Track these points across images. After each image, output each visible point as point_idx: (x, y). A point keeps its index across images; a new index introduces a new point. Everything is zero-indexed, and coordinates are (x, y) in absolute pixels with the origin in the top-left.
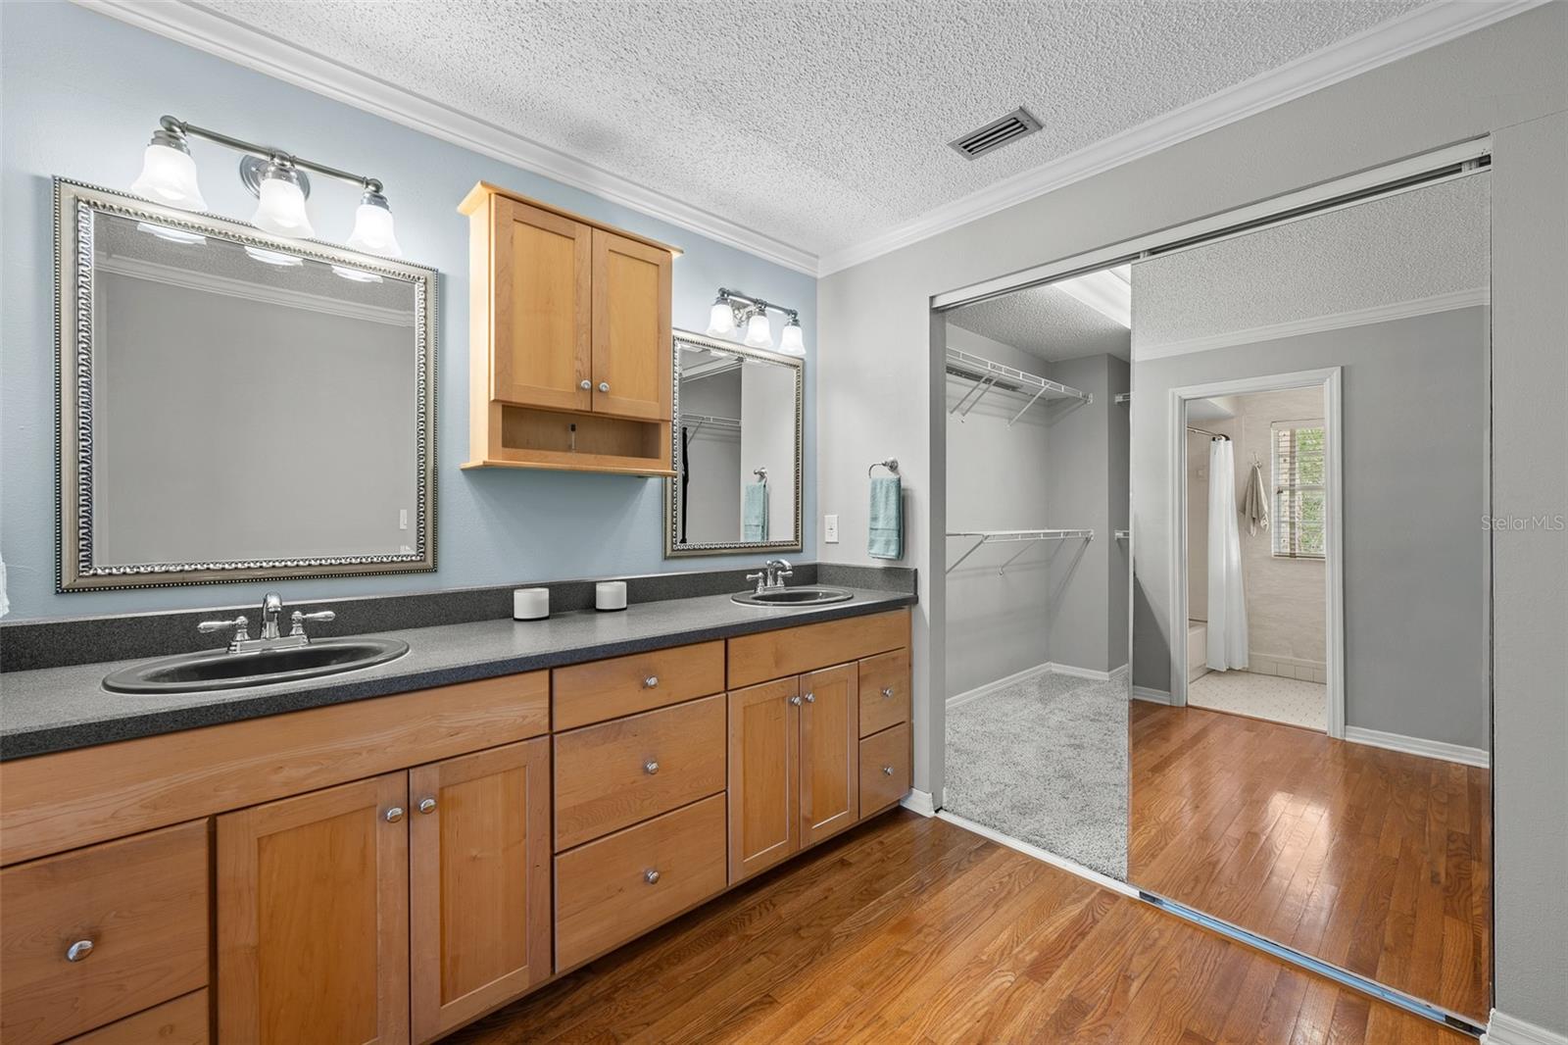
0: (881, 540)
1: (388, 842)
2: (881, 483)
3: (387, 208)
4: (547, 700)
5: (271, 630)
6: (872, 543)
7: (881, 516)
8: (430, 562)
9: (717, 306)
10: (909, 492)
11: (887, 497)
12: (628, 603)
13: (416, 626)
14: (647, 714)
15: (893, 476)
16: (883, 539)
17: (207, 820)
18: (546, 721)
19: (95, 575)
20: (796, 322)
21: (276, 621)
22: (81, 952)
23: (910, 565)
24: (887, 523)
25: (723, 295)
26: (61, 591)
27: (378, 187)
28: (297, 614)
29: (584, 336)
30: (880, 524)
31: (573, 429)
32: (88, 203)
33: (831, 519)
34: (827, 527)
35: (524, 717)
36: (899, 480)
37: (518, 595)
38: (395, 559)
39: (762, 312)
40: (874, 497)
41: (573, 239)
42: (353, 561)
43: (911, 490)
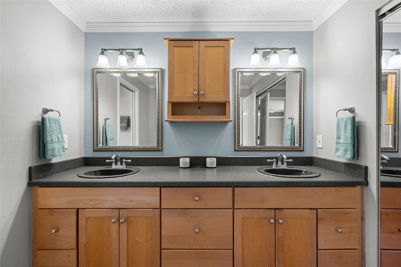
0: (342, 149)
2: (342, 119)
3: (144, 55)
4: (159, 197)
5: (119, 163)
6: (337, 150)
7: (342, 136)
8: (160, 149)
9: (253, 55)
10: (362, 124)
11: (346, 127)
12: (217, 165)
14: (196, 210)
15: (351, 115)
16: (344, 148)
17: (76, 209)
18: (159, 204)
19: (98, 148)
20: (294, 52)
23: (362, 162)
24: (346, 140)
25: (255, 50)
26: (94, 151)
27: (141, 50)
28: (124, 160)
29: (196, 77)
30: (342, 141)
31: (200, 108)
32: (97, 72)
33: (319, 137)
34: (318, 140)
35: (152, 201)
36: (354, 118)
37: (181, 160)
38: (151, 147)
39: (275, 52)
40: (338, 127)
41: (193, 47)
42: (142, 147)
43: (364, 122)
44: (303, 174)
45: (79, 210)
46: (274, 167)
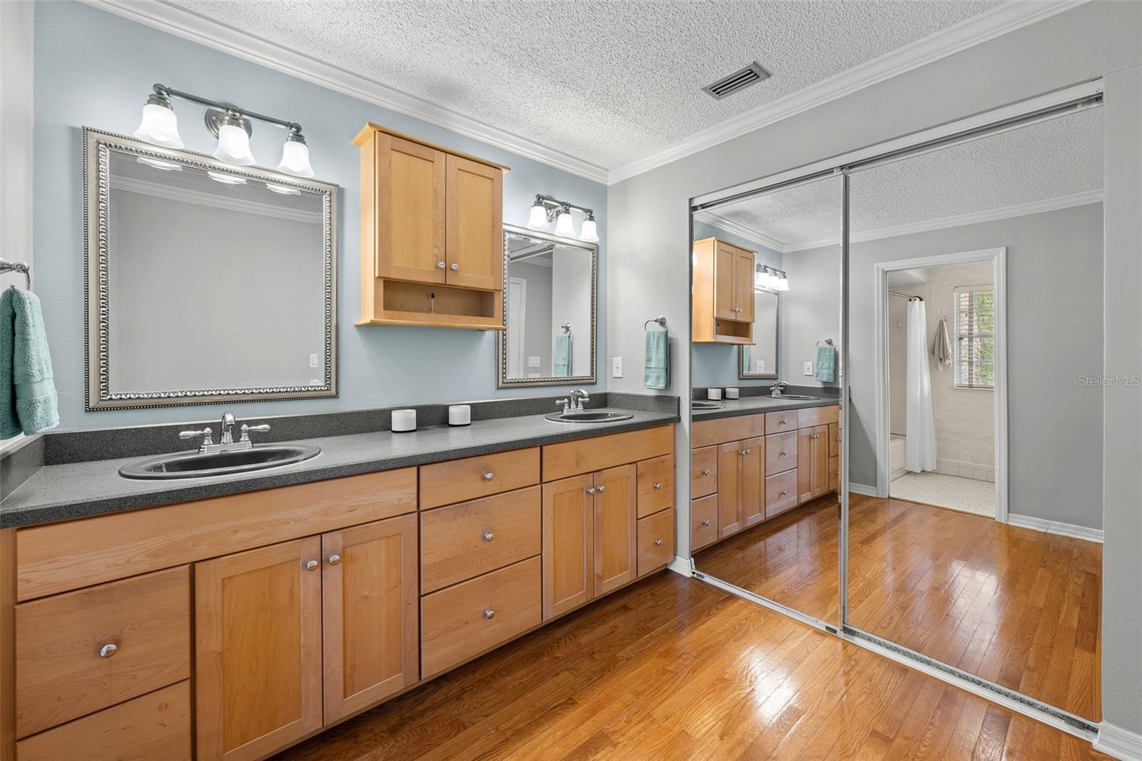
0: (653, 375)
1: (308, 583)
2: (654, 334)
3: (305, 143)
4: (416, 488)
5: (227, 437)
6: (647, 378)
7: (654, 358)
8: (333, 391)
9: (535, 207)
10: (674, 341)
11: (658, 345)
12: (471, 420)
13: (324, 436)
14: (485, 498)
15: (662, 329)
16: (656, 374)
17: (189, 565)
18: (415, 502)
19: (111, 399)
20: (591, 218)
21: (230, 431)
22: (108, 652)
23: (674, 393)
24: (658, 363)
25: (539, 200)
26: (89, 410)
27: (299, 129)
29: (441, 230)
30: (653, 364)
31: (433, 296)
32: (105, 145)
33: (618, 361)
34: (615, 366)
35: (400, 499)
36: (667, 332)
37: (395, 414)
38: (310, 388)
39: (567, 211)
40: (648, 344)
41: (433, 162)
42: (282, 390)
43: (676, 339)
44: (609, 417)
45: (197, 565)
46: (566, 413)
